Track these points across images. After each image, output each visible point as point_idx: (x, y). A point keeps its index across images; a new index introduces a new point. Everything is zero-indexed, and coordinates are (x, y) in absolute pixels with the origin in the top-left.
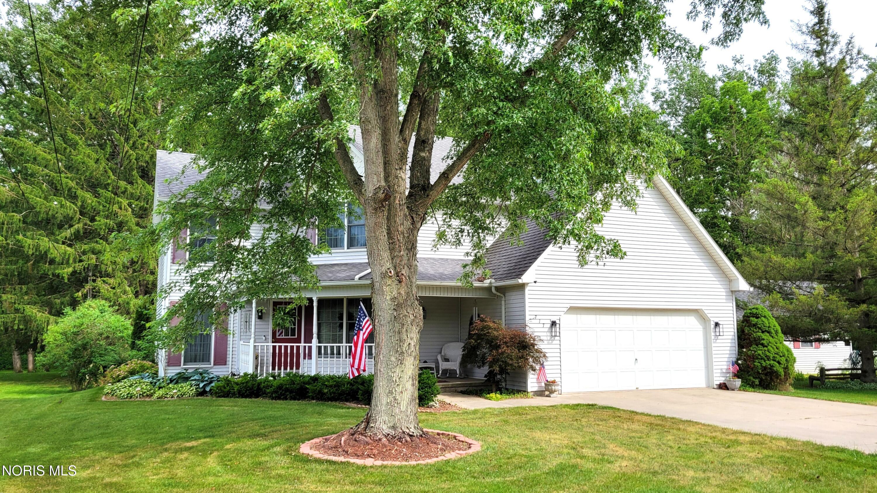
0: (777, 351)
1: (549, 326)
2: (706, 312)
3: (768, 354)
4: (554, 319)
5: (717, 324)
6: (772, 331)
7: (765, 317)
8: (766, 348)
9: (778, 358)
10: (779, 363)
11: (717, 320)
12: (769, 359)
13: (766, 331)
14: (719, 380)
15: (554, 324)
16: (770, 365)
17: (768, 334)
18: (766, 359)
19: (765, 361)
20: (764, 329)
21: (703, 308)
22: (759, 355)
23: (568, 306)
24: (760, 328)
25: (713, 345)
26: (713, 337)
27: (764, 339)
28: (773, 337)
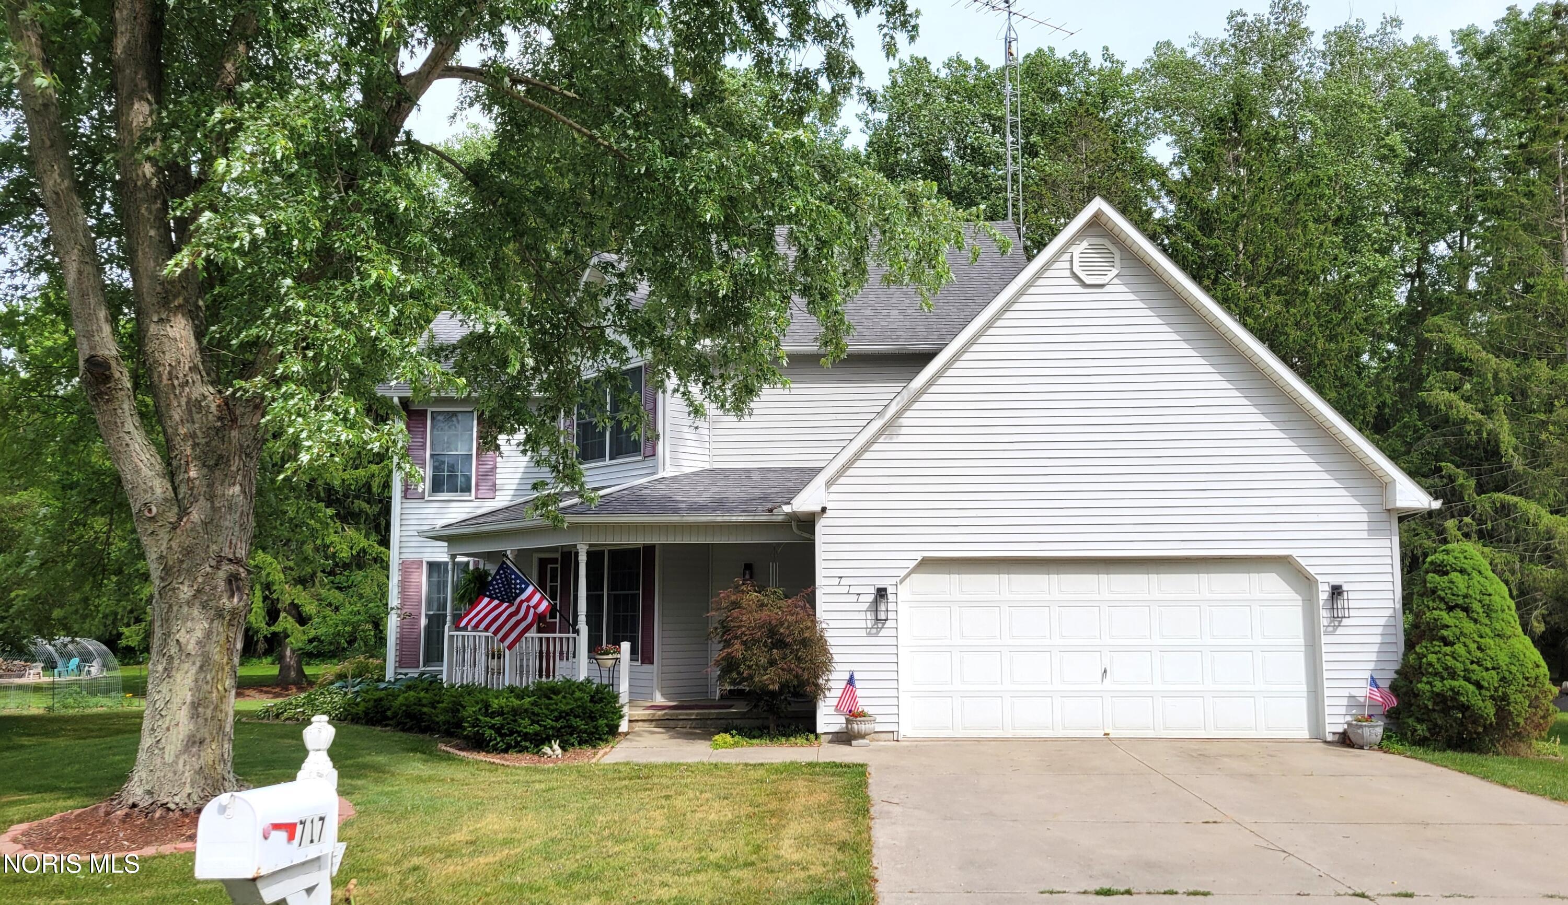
0: (1479, 654)
1: (871, 598)
2: (1302, 562)
3: (1450, 661)
4: (881, 584)
5: (1336, 591)
6: (1476, 606)
7: (1462, 571)
8: (1448, 649)
9: (1478, 673)
10: (1479, 686)
11: (1336, 581)
12: (1453, 675)
13: (1457, 606)
14: (1335, 722)
15: (881, 593)
16: (1452, 689)
17: (1462, 614)
18: (1445, 675)
19: (1443, 679)
20: (1454, 600)
21: (1294, 553)
22: (1430, 664)
23: (919, 556)
24: (1442, 599)
25: (1324, 639)
26: (1324, 622)
27: (1447, 627)
28: (1476, 621)
